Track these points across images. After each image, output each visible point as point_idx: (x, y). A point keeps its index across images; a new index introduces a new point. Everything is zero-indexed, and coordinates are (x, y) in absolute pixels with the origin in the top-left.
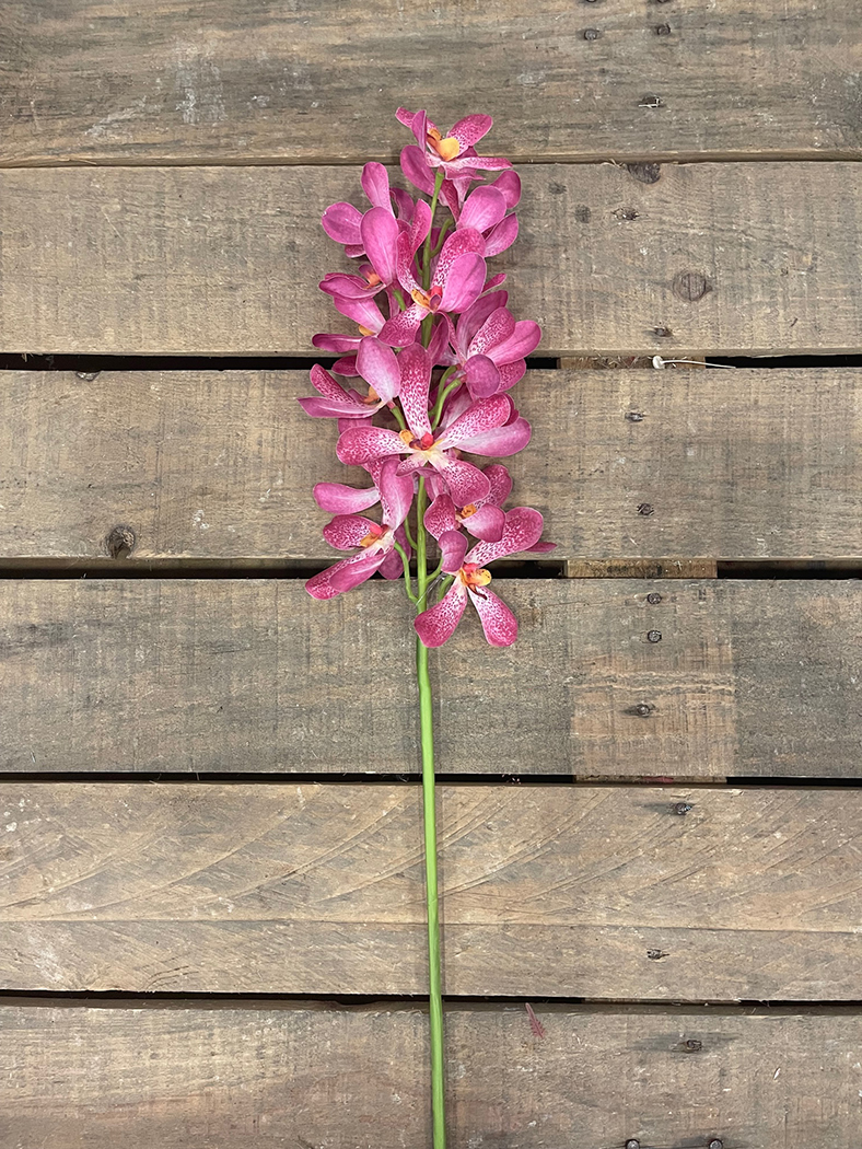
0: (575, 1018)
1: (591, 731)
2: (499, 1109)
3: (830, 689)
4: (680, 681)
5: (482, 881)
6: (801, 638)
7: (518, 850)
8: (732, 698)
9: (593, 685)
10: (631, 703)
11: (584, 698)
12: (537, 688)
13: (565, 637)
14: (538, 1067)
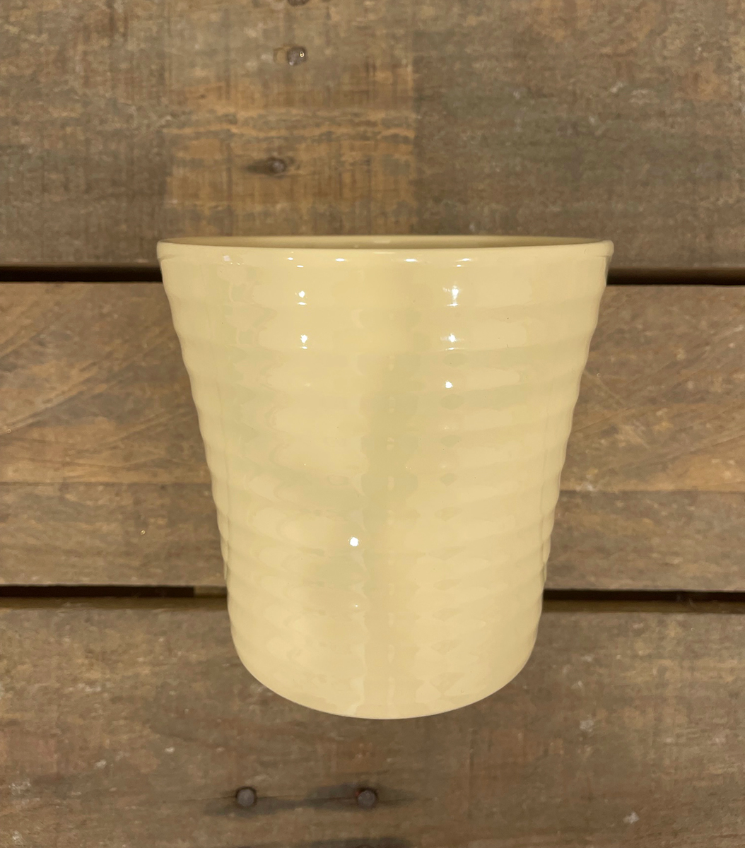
0: (163, 616)
1: (196, 196)
2: (52, 742)
3: (558, 134)
4: (333, 121)
5: (30, 421)
6: (517, 56)
7: (86, 375)
8: (410, 148)
9: (202, 130)
10: (258, 155)
11: (186, 148)
12: (117, 134)
13: (161, 55)
14: (109, 685)
